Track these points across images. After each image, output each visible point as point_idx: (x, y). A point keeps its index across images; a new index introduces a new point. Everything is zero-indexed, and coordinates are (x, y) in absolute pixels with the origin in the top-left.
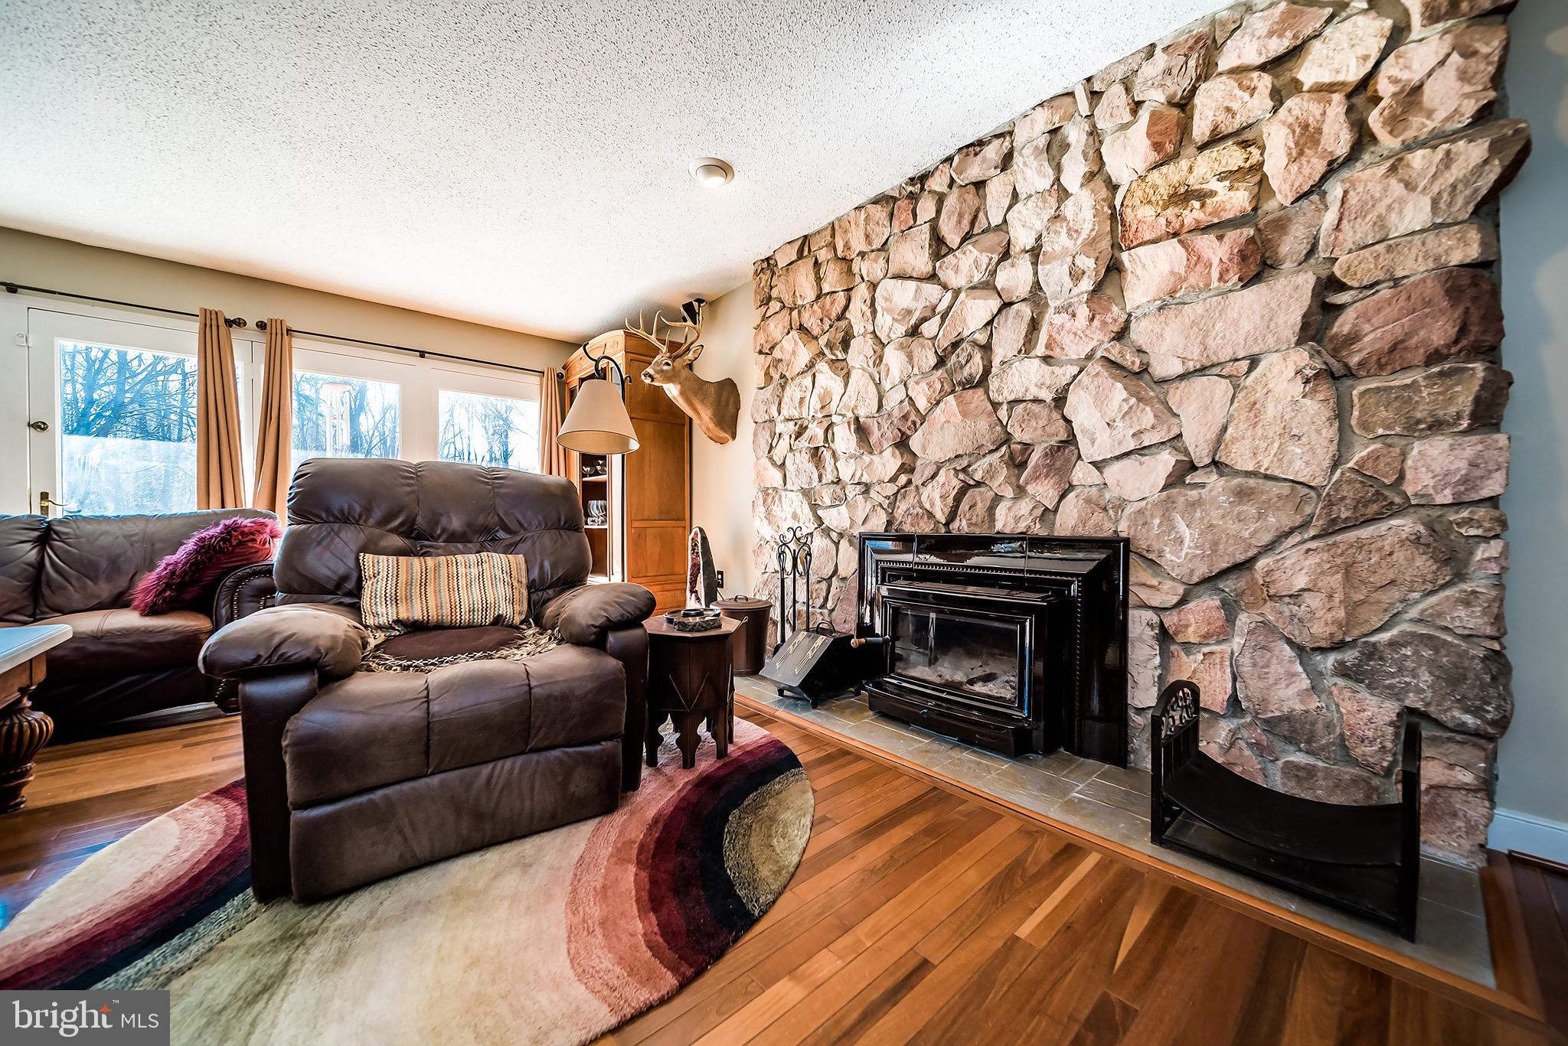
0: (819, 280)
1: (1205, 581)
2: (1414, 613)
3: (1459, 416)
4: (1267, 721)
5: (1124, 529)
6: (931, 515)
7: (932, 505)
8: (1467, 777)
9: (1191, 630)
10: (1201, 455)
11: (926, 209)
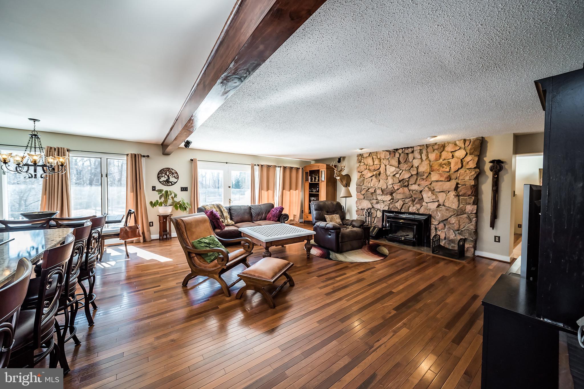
0: (373, 162)
1: (441, 221)
2: (467, 226)
3: (471, 203)
4: (449, 240)
5: (430, 213)
6: (397, 208)
7: (398, 206)
8: (471, 246)
9: (440, 228)
10: (441, 203)
11: (397, 155)
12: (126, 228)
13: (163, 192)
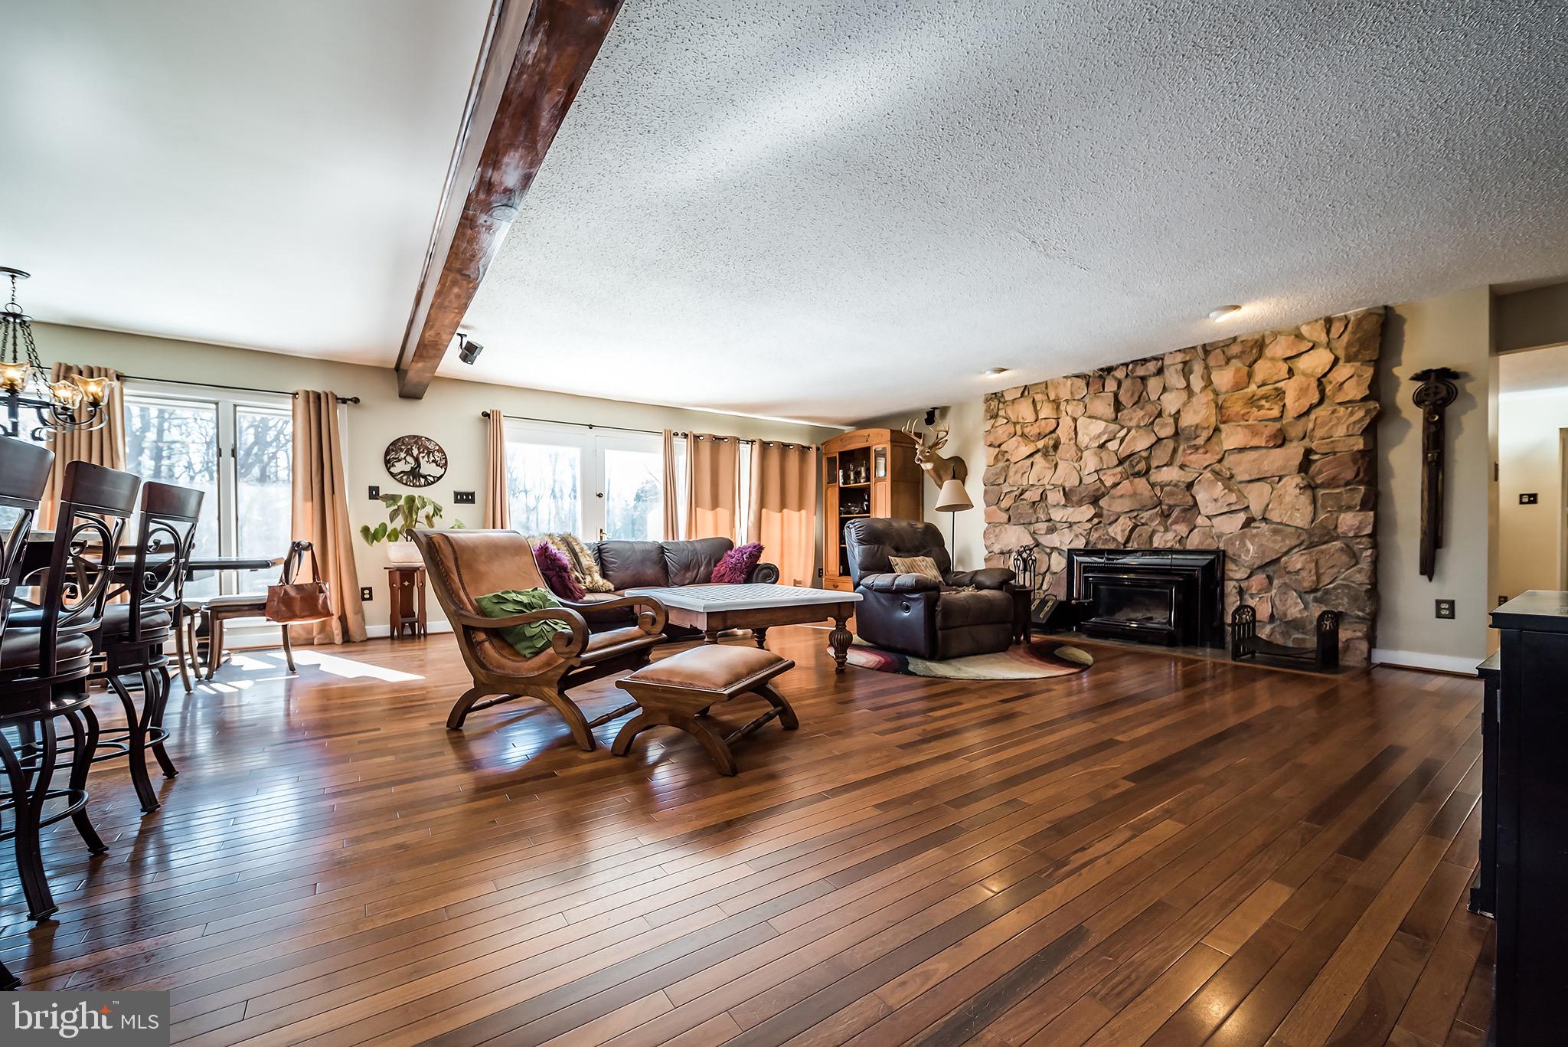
0: (1036, 412)
1: (1258, 568)
3: (1356, 506)
4: (1286, 622)
5: (1222, 546)
6: (1114, 539)
7: (1115, 534)
8: (1359, 634)
9: (1253, 588)
10: (1258, 515)
11: (1111, 385)
12: (287, 587)
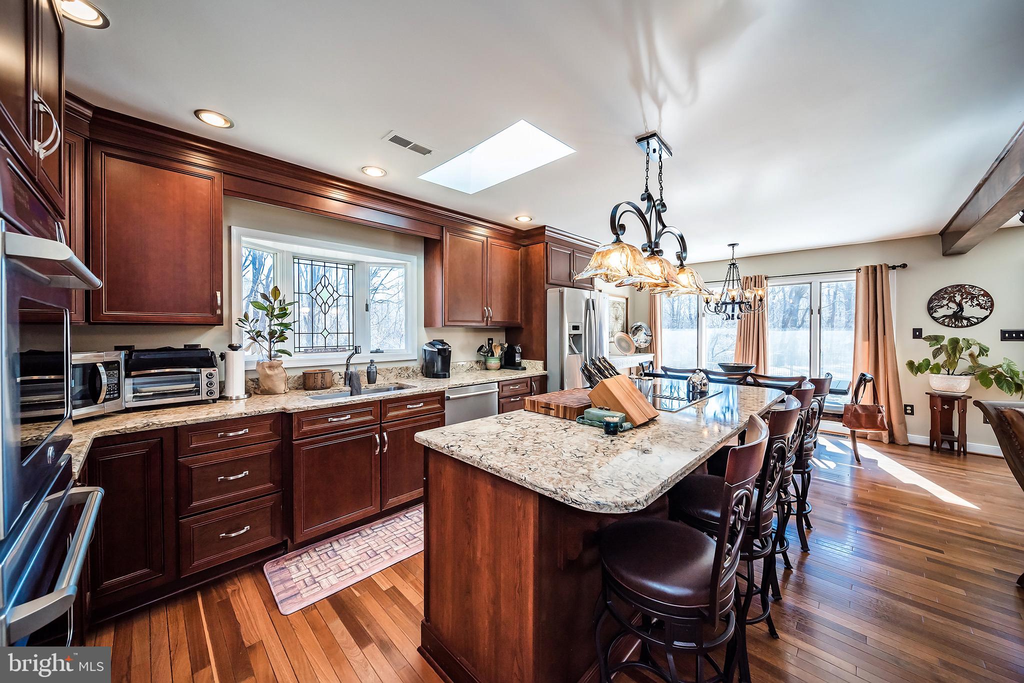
12: (856, 406)
13: (945, 342)
